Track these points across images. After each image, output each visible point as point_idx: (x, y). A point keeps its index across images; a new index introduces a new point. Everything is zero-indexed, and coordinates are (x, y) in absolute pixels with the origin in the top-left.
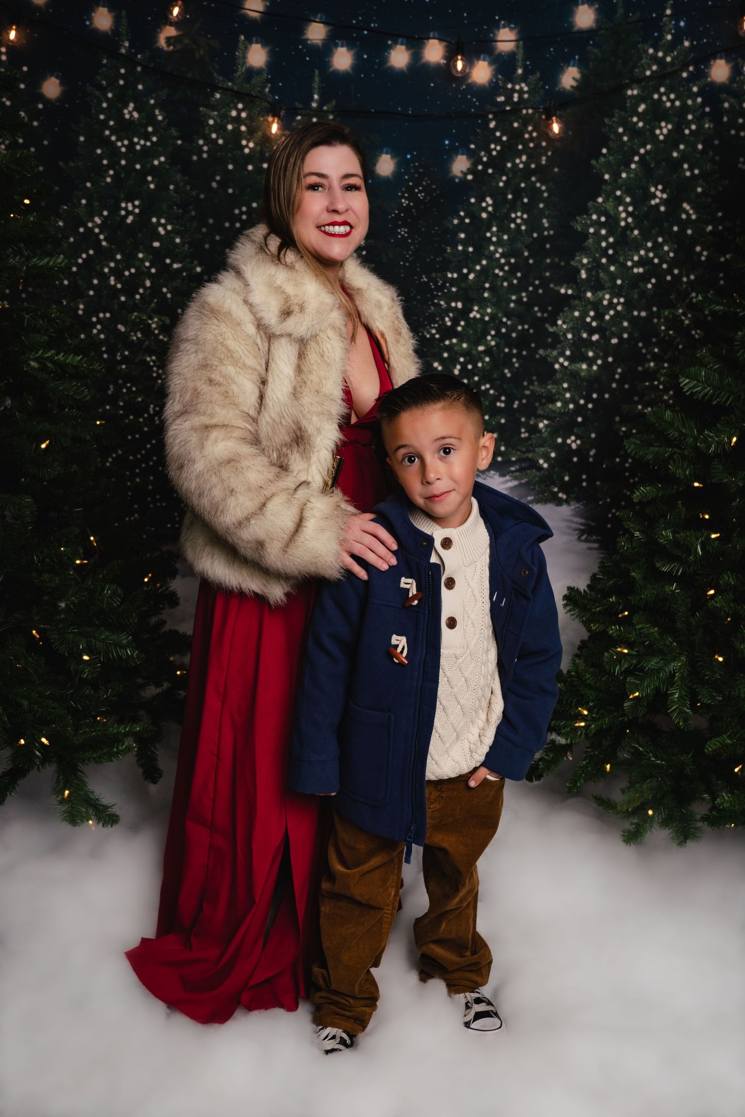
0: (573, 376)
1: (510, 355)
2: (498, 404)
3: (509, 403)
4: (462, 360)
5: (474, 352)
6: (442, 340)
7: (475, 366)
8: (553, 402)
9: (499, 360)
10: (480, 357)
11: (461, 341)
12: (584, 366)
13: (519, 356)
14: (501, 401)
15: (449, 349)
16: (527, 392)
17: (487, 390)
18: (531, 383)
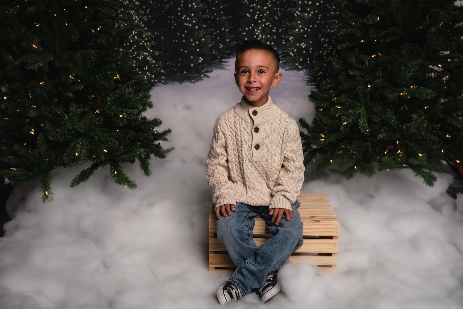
0: (302, 18)
1: (277, 11)
2: (273, 31)
3: (277, 30)
4: (258, 12)
5: (262, 9)
6: (249, 4)
7: (263, 15)
8: (295, 29)
9: (273, 13)
10: (265, 11)
11: (257, 5)
12: (306, 14)
13: (280, 11)
14: (274, 30)
15: (252, 8)
16: (284, 26)
17: (269, 25)
18: (286, 22)
